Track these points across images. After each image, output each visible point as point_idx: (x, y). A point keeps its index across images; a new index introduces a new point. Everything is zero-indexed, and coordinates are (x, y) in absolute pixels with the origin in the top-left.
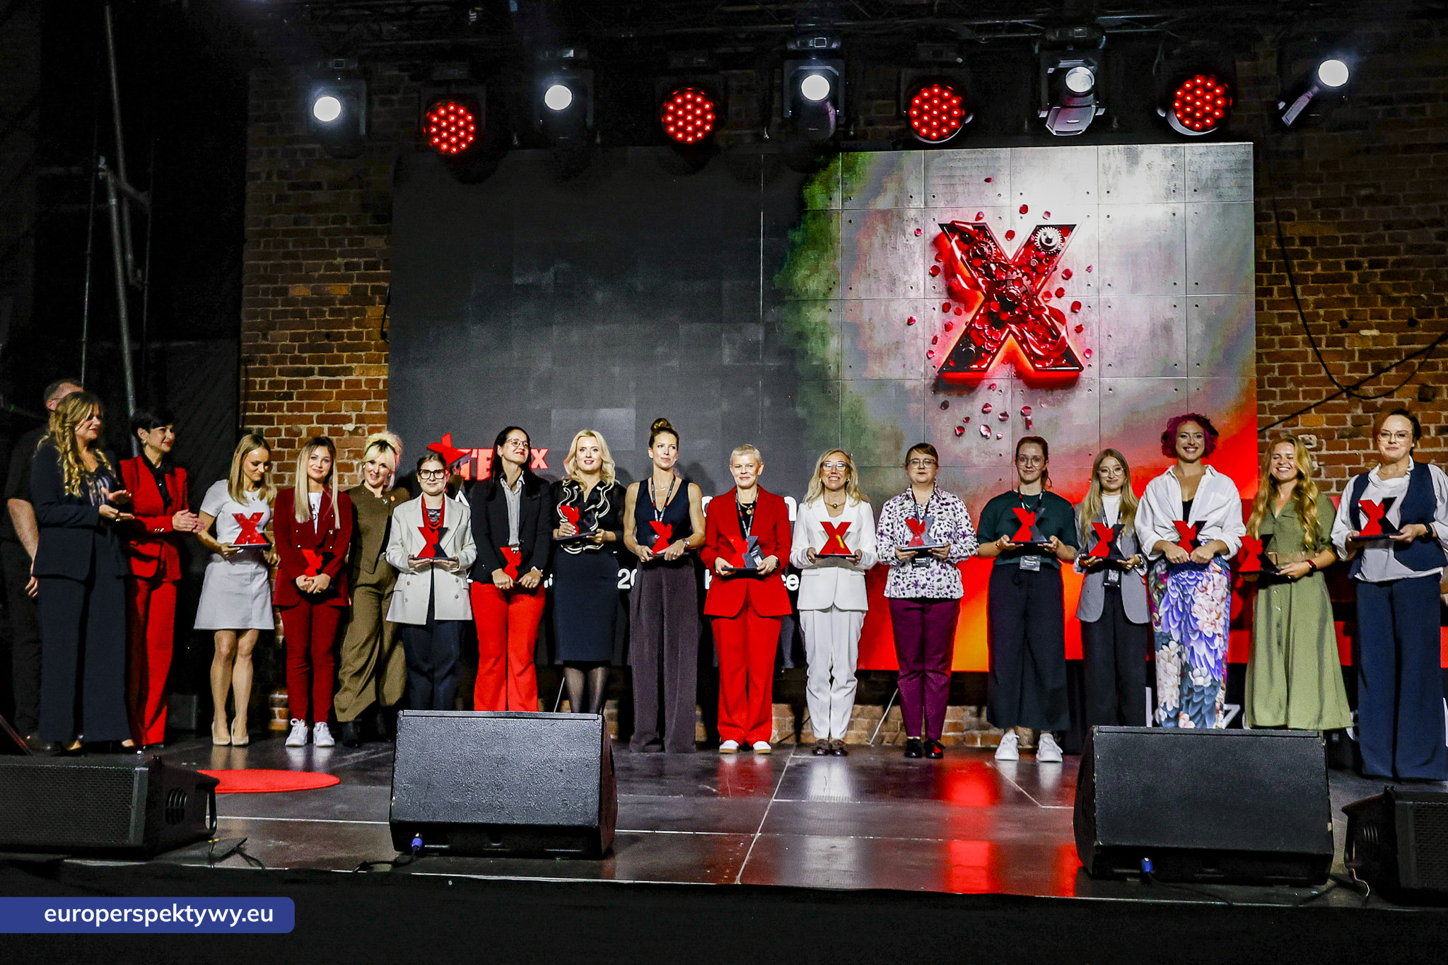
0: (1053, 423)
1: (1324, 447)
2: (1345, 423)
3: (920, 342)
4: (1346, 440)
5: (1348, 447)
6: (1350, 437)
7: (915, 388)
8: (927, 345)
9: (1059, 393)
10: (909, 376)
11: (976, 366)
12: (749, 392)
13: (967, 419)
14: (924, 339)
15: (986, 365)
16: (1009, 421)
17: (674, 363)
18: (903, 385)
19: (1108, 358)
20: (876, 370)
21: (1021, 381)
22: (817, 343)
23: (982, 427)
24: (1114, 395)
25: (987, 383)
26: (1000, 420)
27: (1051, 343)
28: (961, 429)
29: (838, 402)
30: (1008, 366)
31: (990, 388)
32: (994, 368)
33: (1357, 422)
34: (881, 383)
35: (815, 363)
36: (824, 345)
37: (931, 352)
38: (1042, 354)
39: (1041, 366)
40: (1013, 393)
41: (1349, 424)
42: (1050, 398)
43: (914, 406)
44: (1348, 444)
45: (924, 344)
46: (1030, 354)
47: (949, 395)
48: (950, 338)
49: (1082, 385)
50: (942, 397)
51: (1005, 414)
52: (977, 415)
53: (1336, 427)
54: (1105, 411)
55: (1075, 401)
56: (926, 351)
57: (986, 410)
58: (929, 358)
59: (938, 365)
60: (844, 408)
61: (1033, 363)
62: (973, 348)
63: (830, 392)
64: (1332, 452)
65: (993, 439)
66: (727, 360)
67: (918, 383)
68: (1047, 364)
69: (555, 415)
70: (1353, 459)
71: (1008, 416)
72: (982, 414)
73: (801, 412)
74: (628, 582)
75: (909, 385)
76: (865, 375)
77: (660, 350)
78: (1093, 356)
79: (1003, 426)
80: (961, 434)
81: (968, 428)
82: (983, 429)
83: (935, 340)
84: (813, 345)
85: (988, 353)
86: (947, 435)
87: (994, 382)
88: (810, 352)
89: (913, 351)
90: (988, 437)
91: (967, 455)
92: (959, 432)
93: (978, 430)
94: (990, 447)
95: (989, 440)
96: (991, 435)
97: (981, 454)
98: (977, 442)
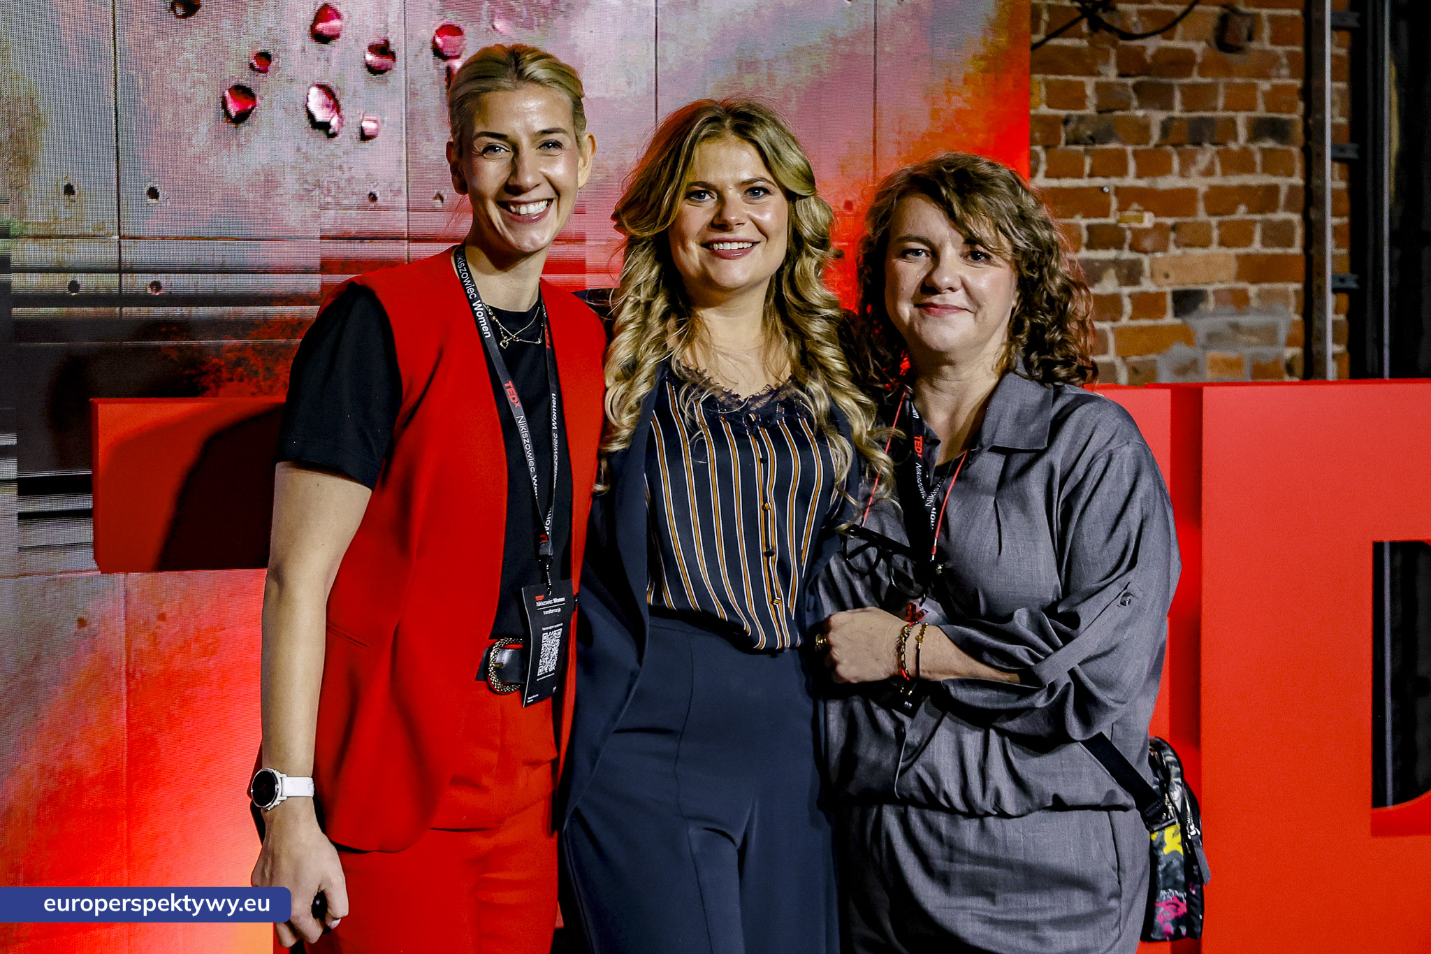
1: (1043, 168)
2: (1080, 102)
4: (1081, 148)
5: (1087, 169)
6: (1093, 139)
13: (263, 61)
16: (399, 74)
23: (314, 91)
26: (368, 68)
28: (244, 93)
33: (1109, 100)
41: (1090, 110)
44: (1088, 162)
51: (383, 50)
52: (296, 46)
53: (1063, 113)
57: (322, 27)
64: (1054, 183)
65: (347, 138)
70: (1092, 202)
71: (393, 56)
72: (313, 45)
79: (377, 90)
80: (242, 118)
81: (266, 88)
82: (316, 101)
86: (196, 118)
90: (331, 131)
91: (267, 196)
92: (237, 109)
93: (300, 102)
94: (341, 168)
95: (336, 139)
96: (341, 123)
97: (309, 191)
98: (299, 149)
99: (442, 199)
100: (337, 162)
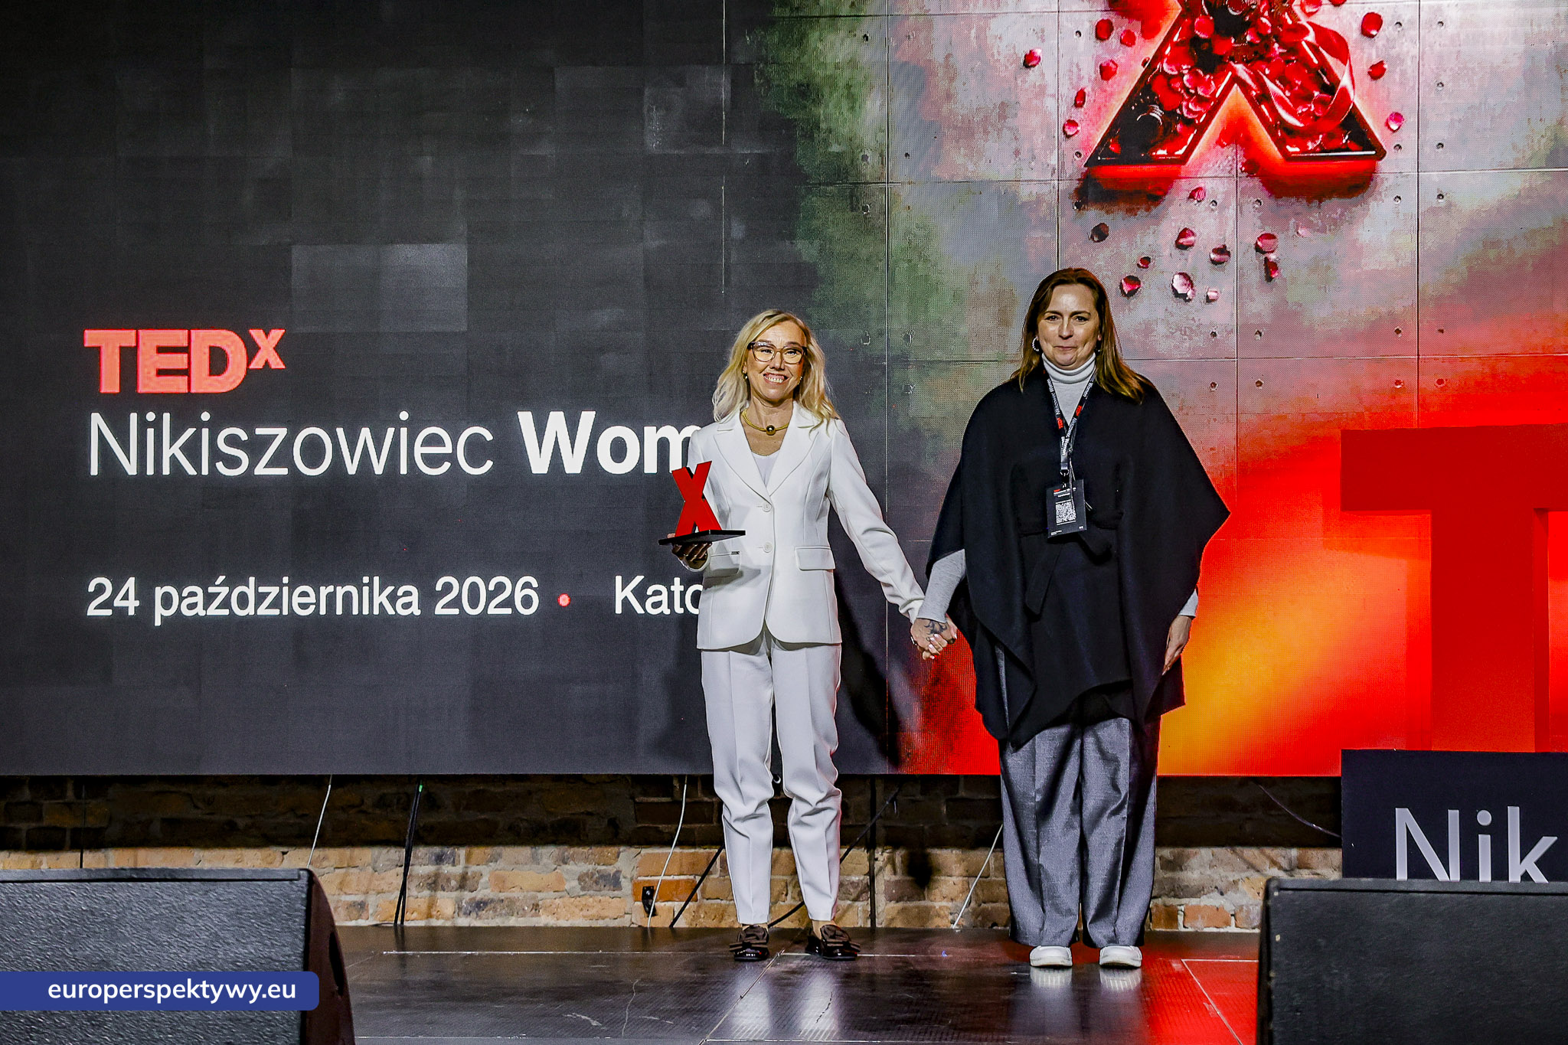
0: (1321, 268)
3: (1050, 103)
7: (1039, 200)
8: (1063, 109)
9: (1334, 206)
10: (1026, 175)
11: (1161, 152)
12: (702, 209)
13: (1145, 262)
14: (1058, 97)
15: (1185, 147)
16: (1232, 264)
17: (546, 150)
18: (1015, 196)
19: (1436, 132)
20: (959, 163)
21: (1256, 182)
22: (838, 106)
23: (1177, 277)
24: (1450, 205)
25: (1185, 186)
26: (1213, 262)
27: (1318, 102)
28: (1133, 282)
29: (881, 228)
30: (1230, 151)
31: (1192, 196)
32: (1202, 155)
34: (972, 188)
35: (835, 148)
36: (852, 108)
37: (1072, 123)
38: (1302, 125)
39: (1297, 150)
40: (1239, 207)
42: (1315, 217)
43: (1037, 234)
45: (1057, 107)
46: (1276, 126)
47: (1107, 212)
48: (1111, 94)
49: (1382, 188)
50: (1094, 216)
51: (1222, 251)
52: (1167, 253)
54: (1430, 240)
55: (1367, 220)
56: (1063, 121)
57: (1183, 241)
58: (1068, 137)
59: (1085, 149)
60: (896, 243)
61: (1280, 144)
62: (1157, 114)
63: (865, 209)
65: (1197, 302)
66: (653, 144)
67: (1046, 189)
68: (1310, 146)
69: (299, 256)
71: (1228, 254)
72: (1178, 251)
73: (806, 250)
74: (456, 602)
75: (1025, 192)
76: (936, 172)
77: (519, 122)
78: (1404, 125)
79: (1218, 274)
80: (1132, 293)
81: (1146, 278)
82: (1178, 283)
83: (1080, 99)
84: (831, 111)
85: (1189, 123)
87: (1201, 183)
88: (823, 126)
89: (1035, 121)
90: (1187, 298)
91: (1147, 336)
92: (1129, 289)
93: (1168, 283)
94: (1193, 319)
95: (1190, 303)
96: (1194, 294)
97: (1173, 333)
98: (1166, 310)
99: (1260, 334)
100: (1191, 317)
